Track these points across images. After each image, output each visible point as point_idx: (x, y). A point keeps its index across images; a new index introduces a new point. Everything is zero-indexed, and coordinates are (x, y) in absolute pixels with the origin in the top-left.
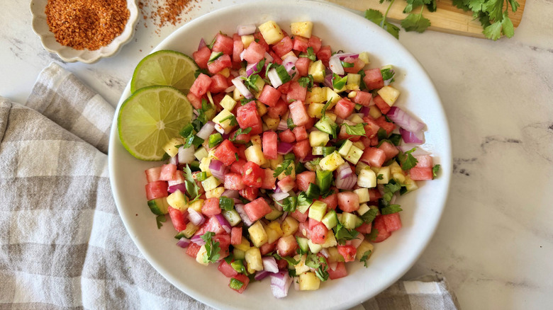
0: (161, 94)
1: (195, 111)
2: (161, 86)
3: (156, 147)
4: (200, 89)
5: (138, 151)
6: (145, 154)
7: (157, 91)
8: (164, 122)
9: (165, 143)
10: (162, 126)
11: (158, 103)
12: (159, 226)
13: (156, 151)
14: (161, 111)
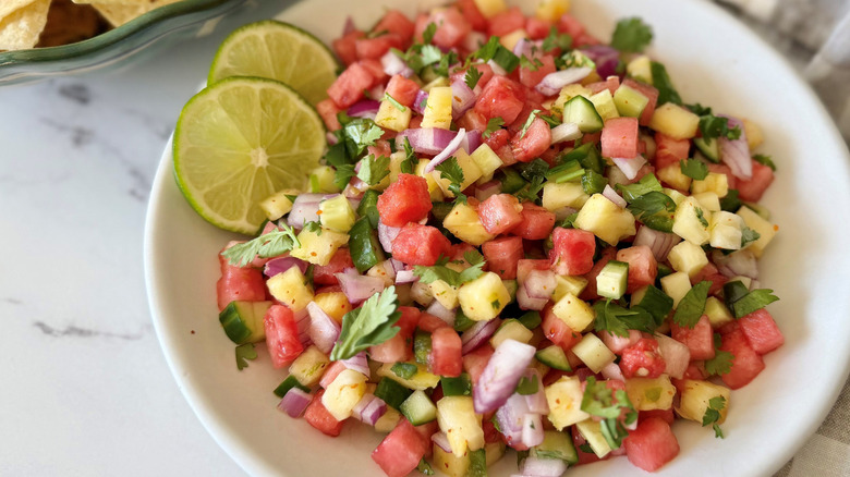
0: (264, 92)
1: (331, 136)
2: (265, 79)
3: (247, 203)
4: (347, 94)
5: (210, 204)
6: (224, 214)
7: (258, 87)
8: (267, 152)
9: (267, 196)
10: (261, 159)
11: (257, 112)
12: (241, 365)
13: (246, 212)
14: (262, 128)
